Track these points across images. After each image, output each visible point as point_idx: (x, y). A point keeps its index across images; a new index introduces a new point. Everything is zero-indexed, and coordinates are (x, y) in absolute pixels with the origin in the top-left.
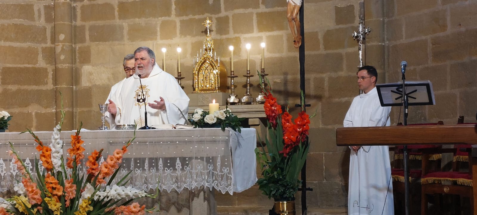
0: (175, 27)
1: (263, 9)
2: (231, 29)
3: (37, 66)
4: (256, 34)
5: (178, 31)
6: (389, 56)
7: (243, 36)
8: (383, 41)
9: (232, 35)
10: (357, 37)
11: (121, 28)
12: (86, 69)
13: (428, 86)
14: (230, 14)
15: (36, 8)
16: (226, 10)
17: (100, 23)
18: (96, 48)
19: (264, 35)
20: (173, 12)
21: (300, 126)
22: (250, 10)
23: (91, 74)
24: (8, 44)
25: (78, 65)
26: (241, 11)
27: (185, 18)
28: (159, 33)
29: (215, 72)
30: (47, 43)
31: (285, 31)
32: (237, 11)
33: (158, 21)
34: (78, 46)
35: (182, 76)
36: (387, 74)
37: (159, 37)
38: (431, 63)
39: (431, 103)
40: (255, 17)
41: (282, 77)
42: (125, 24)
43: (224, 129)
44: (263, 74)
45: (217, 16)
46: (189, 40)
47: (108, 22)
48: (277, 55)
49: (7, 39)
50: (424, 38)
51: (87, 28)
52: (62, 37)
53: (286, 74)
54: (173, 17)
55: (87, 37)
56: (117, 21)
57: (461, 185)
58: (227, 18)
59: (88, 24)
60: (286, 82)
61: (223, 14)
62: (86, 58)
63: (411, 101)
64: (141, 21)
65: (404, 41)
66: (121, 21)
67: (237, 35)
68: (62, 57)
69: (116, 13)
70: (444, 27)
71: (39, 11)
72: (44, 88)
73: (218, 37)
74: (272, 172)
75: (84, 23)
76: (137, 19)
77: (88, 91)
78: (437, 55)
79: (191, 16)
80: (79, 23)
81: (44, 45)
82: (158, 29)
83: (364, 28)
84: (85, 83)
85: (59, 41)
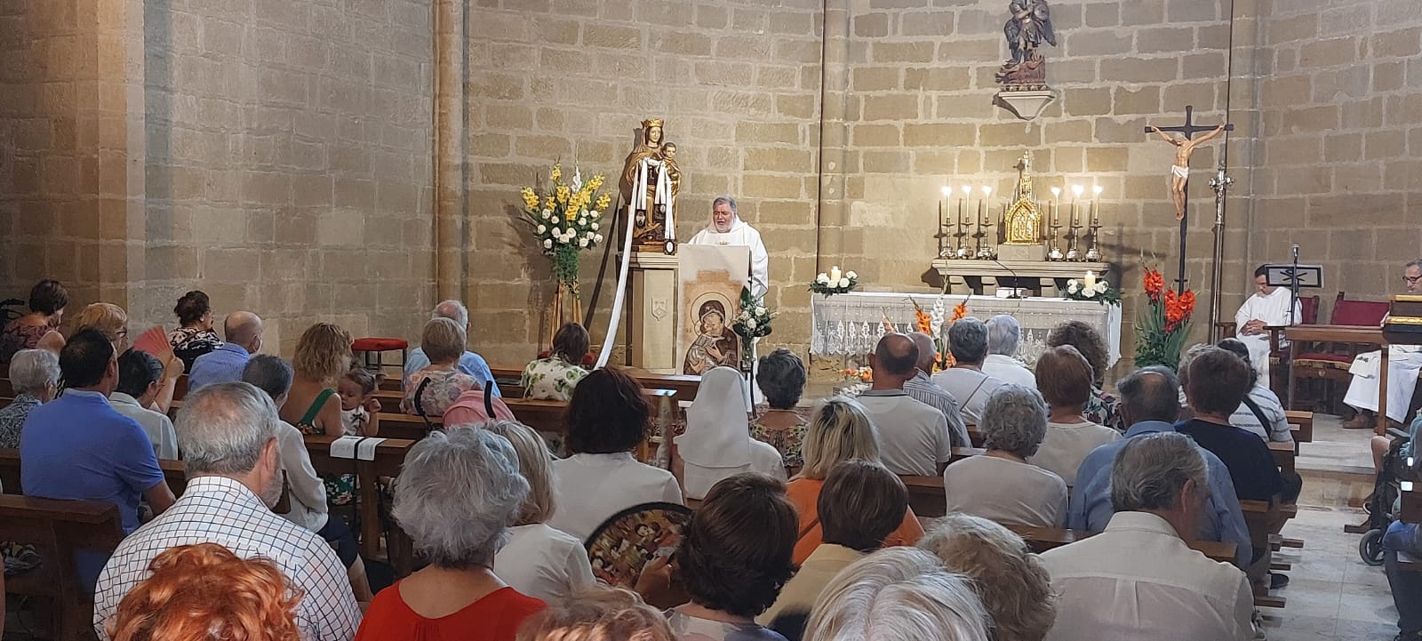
0: (979, 159)
1: (1095, 143)
2: (1052, 166)
3: (799, 200)
4: (1085, 173)
5: (982, 167)
6: (1253, 211)
7: (1067, 175)
8: (1249, 194)
9: (1053, 173)
10: (1215, 186)
11: (907, 156)
12: (857, 205)
13: (1319, 269)
14: (1052, 146)
15: (800, 129)
16: (1047, 142)
17: (879, 149)
18: (870, 179)
19: (1095, 175)
20: (977, 140)
21: (1184, 304)
22: (1079, 143)
23: (863, 212)
24: (769, 173)
25: (847, 200)
26: (1067, 144)
27: (991, 148)
28: (956, 166)
29: (1032, 216)
30: (810, 172)
31: (1123, 172)
32: (1060, 144)
33: (955, 151)
34: (849, 176)
35: (989, 223)
36: (1250, 233)
37: (955, 171)
38: (1307, 227)
39: (1319, 285)
40: (1085, 152)
41: (1116, 228)
42: (912, 152)
43: (1102, 303)
44: (1096, 225)
45: (1034, 148)
46: (997, 176)
47: (889, 148)
48: (1112, 201)
49: (767, 168)
50: (1301, 196)
51: (861, 154)
52: (832, 165)
53: (1121, 225)
54: (976, 146)
55: (861, 166)
56: (902, 148)
57: (1340, 369)
58: (1048, 151)
59: (862, 150)
60: (1120, 235)
61: (1043, 146)
62: (857, 193)
63: (1301, 282)
64: (935, 150)
65: (1274, 196)
66: (908, 147)
67: (1060, 173)
68: (831, 191)
69: (901, 138)
70: (1327, 187)
71: (804, 131)
72: (805, 227)
73: (1035, 174)
74: (1150, 349)
75: (857, 148)
76: (928, 147)
77: (858, 234)
78: (1315, 219)
79: (1000, 147)
80: (850, 147)
81: (807, 175)
82: (956, 161)
83: (1225, 177)
84: (854, 222)
85: (829, 171)
